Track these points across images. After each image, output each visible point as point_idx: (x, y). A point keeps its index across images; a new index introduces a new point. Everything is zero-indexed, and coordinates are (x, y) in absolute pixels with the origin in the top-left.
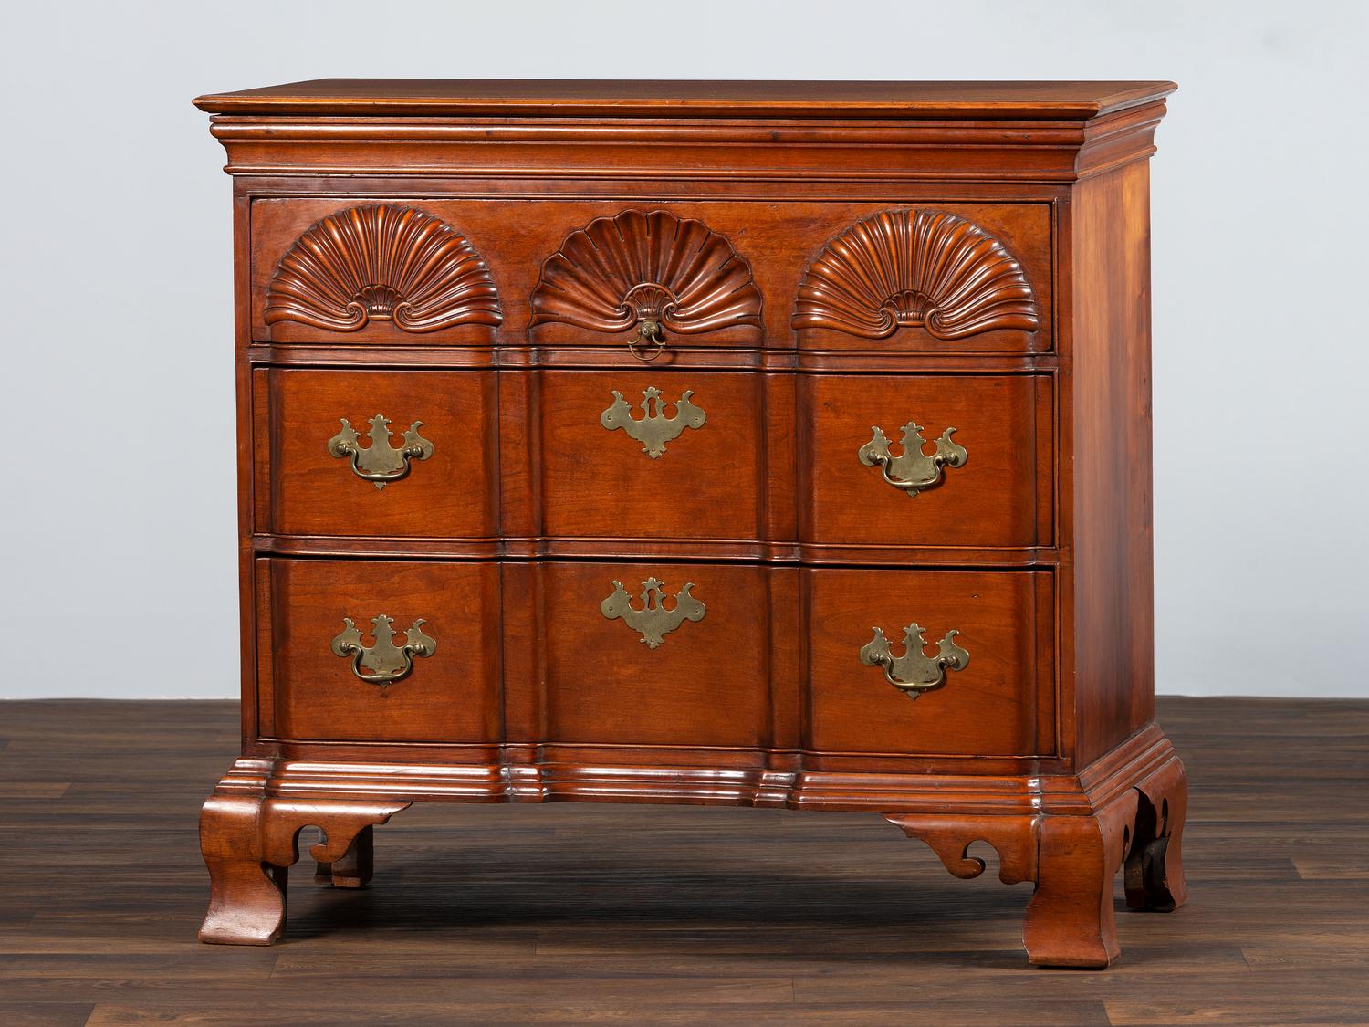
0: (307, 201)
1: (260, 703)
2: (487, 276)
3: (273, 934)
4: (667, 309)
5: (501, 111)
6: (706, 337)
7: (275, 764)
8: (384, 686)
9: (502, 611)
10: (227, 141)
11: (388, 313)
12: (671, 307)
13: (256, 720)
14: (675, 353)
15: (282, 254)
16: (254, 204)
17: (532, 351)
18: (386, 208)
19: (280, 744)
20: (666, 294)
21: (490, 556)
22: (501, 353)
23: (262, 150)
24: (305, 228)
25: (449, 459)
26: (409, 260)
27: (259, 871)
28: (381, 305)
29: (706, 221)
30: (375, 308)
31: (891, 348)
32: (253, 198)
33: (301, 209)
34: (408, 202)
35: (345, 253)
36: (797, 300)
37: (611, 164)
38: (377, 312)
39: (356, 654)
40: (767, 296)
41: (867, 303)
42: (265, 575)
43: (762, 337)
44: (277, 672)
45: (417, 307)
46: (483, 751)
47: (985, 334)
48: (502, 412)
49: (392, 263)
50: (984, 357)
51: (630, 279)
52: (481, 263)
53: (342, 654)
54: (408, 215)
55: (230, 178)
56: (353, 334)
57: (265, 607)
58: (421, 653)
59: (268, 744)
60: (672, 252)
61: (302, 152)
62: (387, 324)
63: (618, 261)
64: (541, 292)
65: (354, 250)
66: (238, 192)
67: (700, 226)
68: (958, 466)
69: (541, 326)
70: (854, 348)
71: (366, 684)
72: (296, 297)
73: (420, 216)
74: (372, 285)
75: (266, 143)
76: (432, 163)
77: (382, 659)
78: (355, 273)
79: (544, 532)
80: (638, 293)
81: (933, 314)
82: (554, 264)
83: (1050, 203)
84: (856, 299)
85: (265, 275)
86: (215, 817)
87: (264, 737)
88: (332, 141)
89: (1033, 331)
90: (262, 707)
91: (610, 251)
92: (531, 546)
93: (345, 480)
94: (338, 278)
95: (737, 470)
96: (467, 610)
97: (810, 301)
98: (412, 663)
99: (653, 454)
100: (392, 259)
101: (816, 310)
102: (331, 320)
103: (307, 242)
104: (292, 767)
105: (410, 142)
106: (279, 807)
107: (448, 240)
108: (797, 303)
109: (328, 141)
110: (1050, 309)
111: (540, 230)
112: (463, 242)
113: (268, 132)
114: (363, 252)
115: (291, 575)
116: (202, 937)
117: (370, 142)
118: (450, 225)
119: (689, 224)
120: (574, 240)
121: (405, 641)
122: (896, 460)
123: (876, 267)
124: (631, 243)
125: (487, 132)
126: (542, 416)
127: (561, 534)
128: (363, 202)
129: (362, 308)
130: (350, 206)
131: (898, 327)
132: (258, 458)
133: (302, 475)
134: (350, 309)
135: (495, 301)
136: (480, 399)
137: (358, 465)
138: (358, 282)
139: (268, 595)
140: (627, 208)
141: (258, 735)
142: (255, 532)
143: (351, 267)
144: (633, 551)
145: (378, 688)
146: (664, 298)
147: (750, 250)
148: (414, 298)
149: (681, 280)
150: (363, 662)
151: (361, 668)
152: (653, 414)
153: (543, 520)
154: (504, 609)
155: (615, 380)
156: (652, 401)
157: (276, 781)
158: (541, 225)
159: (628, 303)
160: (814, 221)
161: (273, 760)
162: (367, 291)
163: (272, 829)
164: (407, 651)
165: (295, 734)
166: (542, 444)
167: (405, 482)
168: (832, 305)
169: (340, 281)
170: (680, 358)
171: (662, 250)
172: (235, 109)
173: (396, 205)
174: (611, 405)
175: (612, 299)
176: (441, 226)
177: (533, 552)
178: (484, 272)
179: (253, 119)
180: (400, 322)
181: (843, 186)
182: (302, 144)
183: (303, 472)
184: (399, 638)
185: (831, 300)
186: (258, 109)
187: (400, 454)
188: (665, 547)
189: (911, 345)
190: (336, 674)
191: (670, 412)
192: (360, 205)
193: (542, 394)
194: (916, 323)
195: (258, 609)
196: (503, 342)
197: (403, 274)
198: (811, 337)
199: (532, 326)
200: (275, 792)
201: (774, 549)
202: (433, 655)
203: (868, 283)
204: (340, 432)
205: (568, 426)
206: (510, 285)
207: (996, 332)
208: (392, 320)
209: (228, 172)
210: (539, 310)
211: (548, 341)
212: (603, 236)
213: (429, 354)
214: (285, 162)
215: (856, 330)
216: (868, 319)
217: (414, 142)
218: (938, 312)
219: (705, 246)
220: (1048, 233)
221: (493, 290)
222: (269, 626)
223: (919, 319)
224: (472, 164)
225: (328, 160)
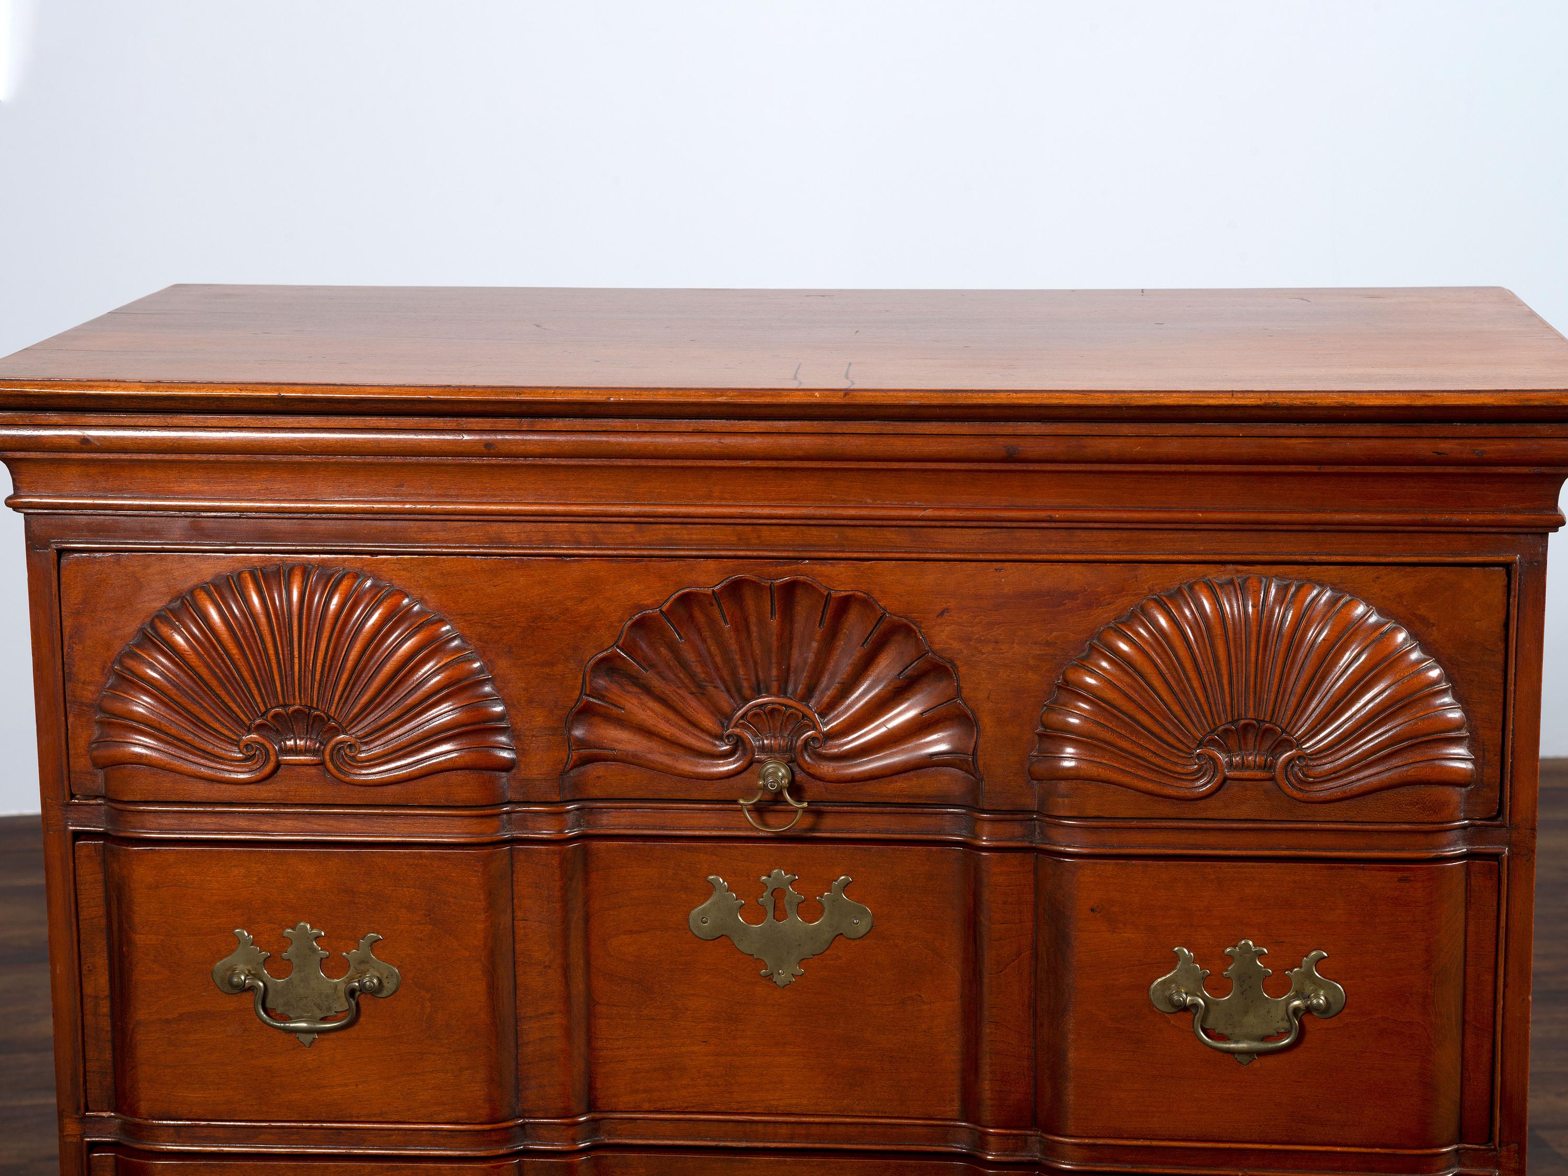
0: (162, 559)
2: (487, 689)
4: (806, 742)
5: (514, 409)
6: (872, 788)
10: (9, 454)
11: (314, 752)
12: (813, 738)
14: (819, 814)
15: (118, 647)
16: (64, 561)
17: (568, 812)
18: (306, 570)
20: (804, 716)
21: (501, 1152)
22: (514, 816)
23: (75, 470)
24: (158, 605)
25: (428, 996)
26: (350, 664)
28: (301, 739)
29: (876, 595)
30: (290, 743)
31: (1210, 814)
32: (61, 552)
33: (151, 570)
34: (345, 560)
35: (234, 651)
36: (1040, 729)
37: (709, 497)
38: (295, 751)
40: (987, 722)
41: (1171, 740)
43: (975, 790)
45: (366, 743)
47: (1384, 794)
48: (519, 914)
49: (319, 669)
50: (1379, 832)
51: (739, 690)
52: (477, 665)
54: (345, 583)
55: (19, 519)
56: (252, 786)
60: (815, 645)
61: (148, 473)
62: (313, 771)
63: (718, 659)
64: (585, 712)
65: (250, 648)
66: (34, 542)
67: (867, 603)
68: (1328, 1015)
69: (582, 769)
70: (1144, 814)
72: (147, 725)
73: (368, 583)
74: (285, 706)
75: (82, 460)
76: (385, 495)
78: (252, 685)
79: (591, 1107)
80: (756, 714)
81: (1291, 760)
82: (608, 666)
83: (1507, 566)
84: (1153, 733)
85: (89, 683)
88: (204, 457)
89: (1464, 785)
91: (704, 641)
92: (571, 1132)
93: (246, 1030)
94: (223, 694)
95: (925, 1007)
97: (1062, 735)
99: (783, 976)
100: (320, 662)
101: (1070, 750)
102: (213, 765)
103: (165, 630)
105: (346, 459)
107: (420, 628)
108: (1039, 735)
109: (197, 457)
110: (1498, 749)
111: (583, 608)
112: (444, 629)
113: (85, 440)
114: (265, 649)
117: (273, 458)
118: (421, 601)
119: (845, 603)
120: (641, 624)
122: (1218, 1003)
123: (1188, 679)
124: (742, 627)
125: (488, 445)
126: (587, 919)
127: (621, 1107)
128: (262, 560)
129: (268, 745)
130: (238, 566)
131: (1226, 779)
132: (88, 990)
133: (167, 1022)
134: (247, 746)
135: (501, 731)
136: (482, 897)
137: (269, 1005)
138: (259, 700)
140: (735, 572)
142: (87, 1110)
143: (246, 675)
144: (746, 1138)
146: (803, 722)
147: (956, 645)
148: (359, 729)
149: (829, 693)
152: (780, 914)
153: (591, 1087)
155: (714, 858)
156: (778, 893)
158: (582, 601)
159: (737, 730)
160: (1072, 595)
162: (276, 715)
166: (588, 963)
167: (352, 1032)
168: (1109, 743)
169: (227, 699)
170: (828, 822)
171: (796, 641)
172: (20, 401)
173: (322, 564)
174: (706, 900)
175: (708, 722)
176: (406, 601)
177: (574, 1140)
178: (482, 683)
179: (55, 418)
180: (337, 768)
181: (1125, 535)
182: (147, 461)
183: (170, 1017)
185: (1107, 736)
186: (64, 403)
187: (342, 988)
188: (801, 1130)
189: (1245, 811)
191: (810, 910)
192: (258, 565)
193: (587, 882)
194: (1260, 774)
196: (518, 797)
197: (340, 688)
198: (1064, 796)
199: (572, 768)
201: (992, 1139)
203: (1176, 708)
204: (233, 951)
205: (631, 932)
206: (530, 701)
207: (1403, 790)
208: (322, 763)
209: (16, 508)
210: (582, 743)
211: (596, 793)
212: (691, 617)
213: (389, 820)
214: (119, 492)
215: (1150, 786)
216: (1172, 768)
217: (354, 459)
218: (1299, 758)
219: (875, 635)
220: (1502, 615)
221: (499, 709)
223: (1265, 767)
224: (457, 496)
225: (196, 487)
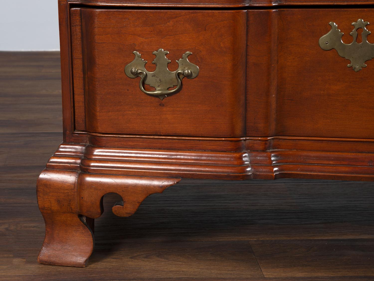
1: (75, 108)
3: (87, 260)
7: (86, 149)
8: (162, 98)
9: (247, 45)
13: (73, 120)
19: (89, 136)
27: (77, 219)
39: (141, 76)
42: (77, 20)
44: (87, 88)
46: (230, 143)
53: (132, 76)
57: (77, 43)
58: (189, 76)
59: (81, 135)
71: (148, 97)
77: (160, 80)
86: (48, 184)
87: (79, 131)
90: (77, 111)
96: (222, 45)
98: (181, 83)
104: (97, 152)
106: (89, 179)
115: (96, 21)
116: (40, 261)
121: (177, 67)
139: (79, 34)
141: (75, 129)
145: (157, 99)
150: (147, 82)
151: (145, 86)
154: (248, 44)
157: (87, 162)
161: (84, 146)
163: (86, 194)
164: (179, 74)
165: (100, 130)
184: (172, 65)
190: (128, 90)
195: (73, 44)
200: (87, 169)
202: (197, 77)
222: (81, 56)
